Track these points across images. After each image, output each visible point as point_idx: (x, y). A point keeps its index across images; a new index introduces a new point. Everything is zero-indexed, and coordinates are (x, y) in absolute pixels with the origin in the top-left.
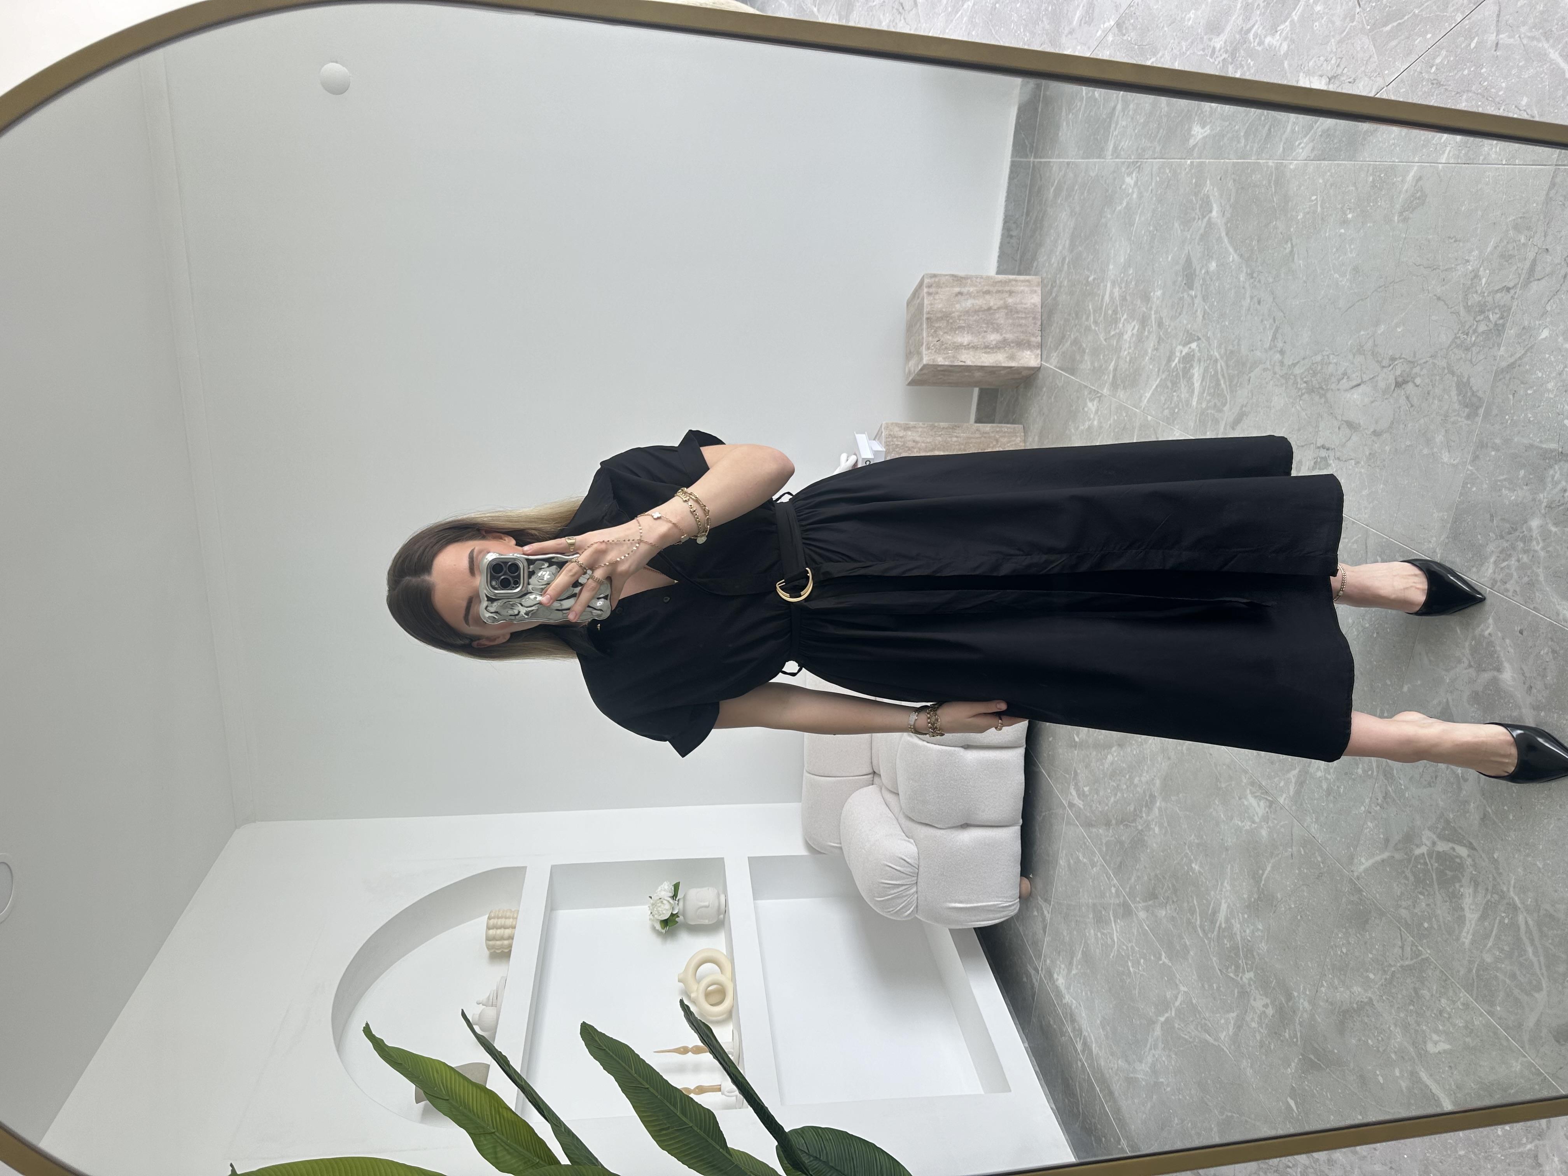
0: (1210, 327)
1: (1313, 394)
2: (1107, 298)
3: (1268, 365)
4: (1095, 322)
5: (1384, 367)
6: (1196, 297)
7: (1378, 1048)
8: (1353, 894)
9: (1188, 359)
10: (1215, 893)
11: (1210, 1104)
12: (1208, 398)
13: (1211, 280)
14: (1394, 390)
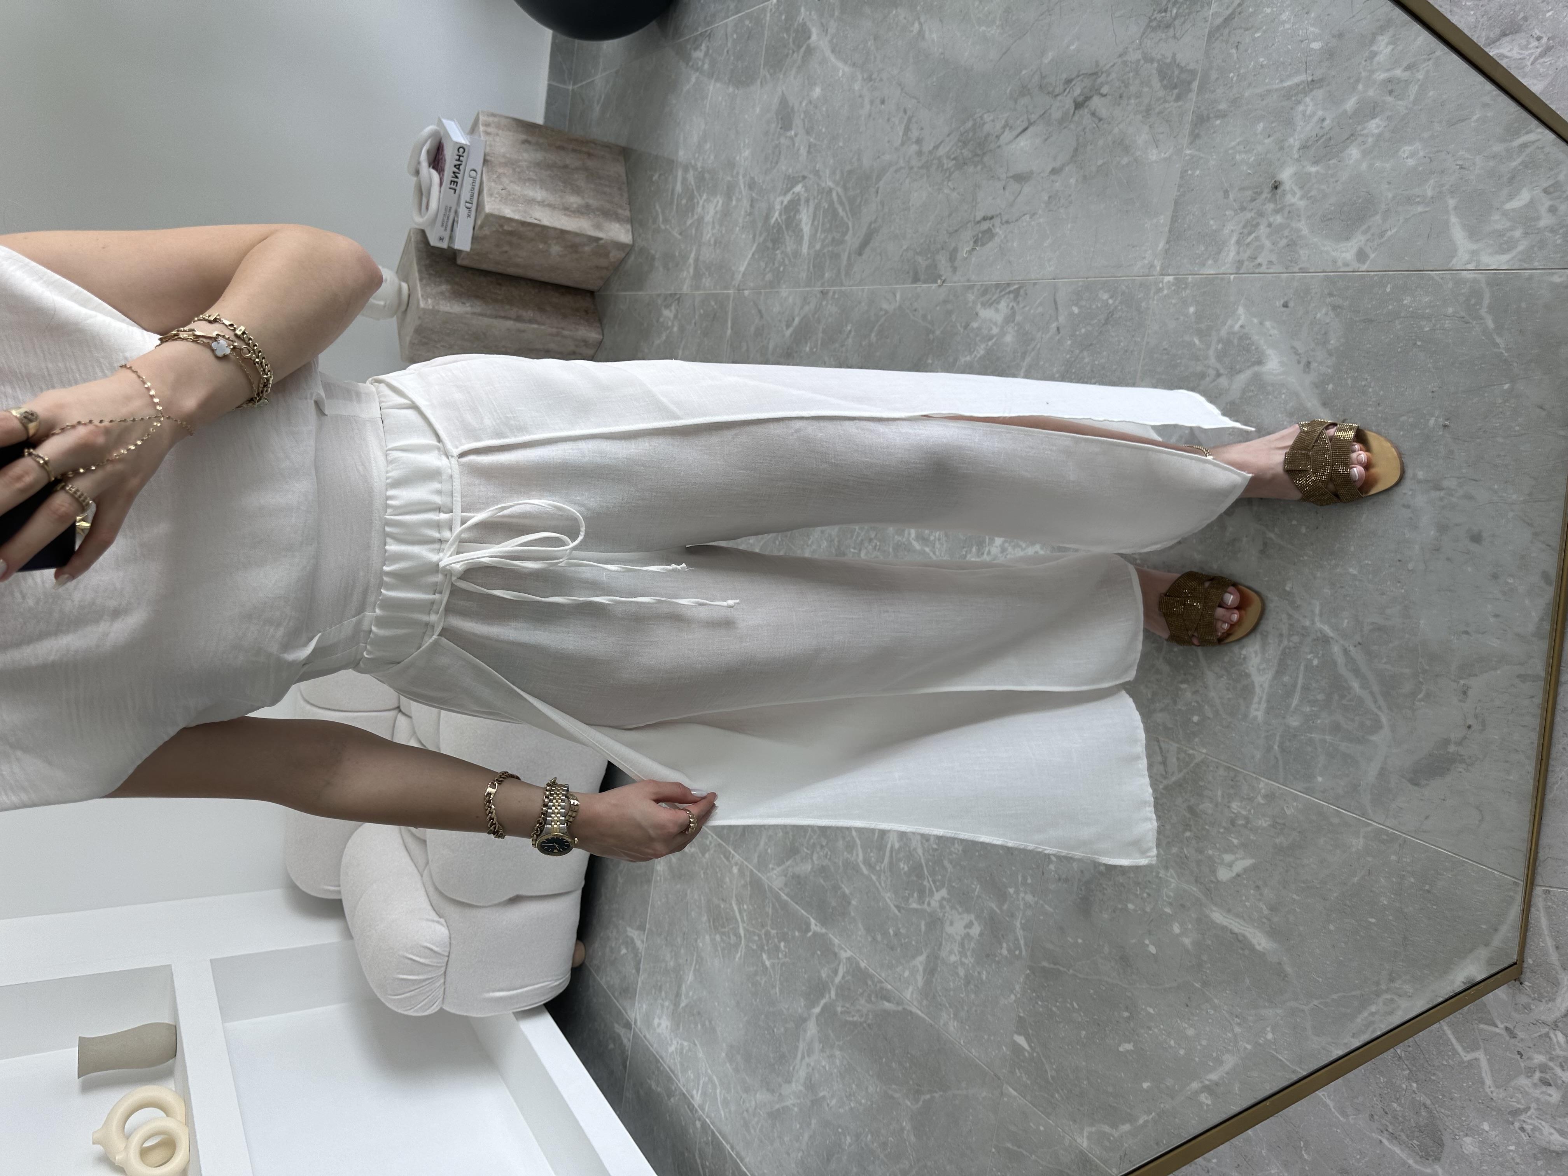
0: (819, 157)
1: (966, 167)
2: (679, 188)
3: (902, 163)
4: (666, 221)
5: (1058, 95)
6: (796, 135)
7: (1144, 909)
9: (792, 208)
11: (897, 1095)
12: (823, 236)
13: (816, 107)
14: (1074, 113)
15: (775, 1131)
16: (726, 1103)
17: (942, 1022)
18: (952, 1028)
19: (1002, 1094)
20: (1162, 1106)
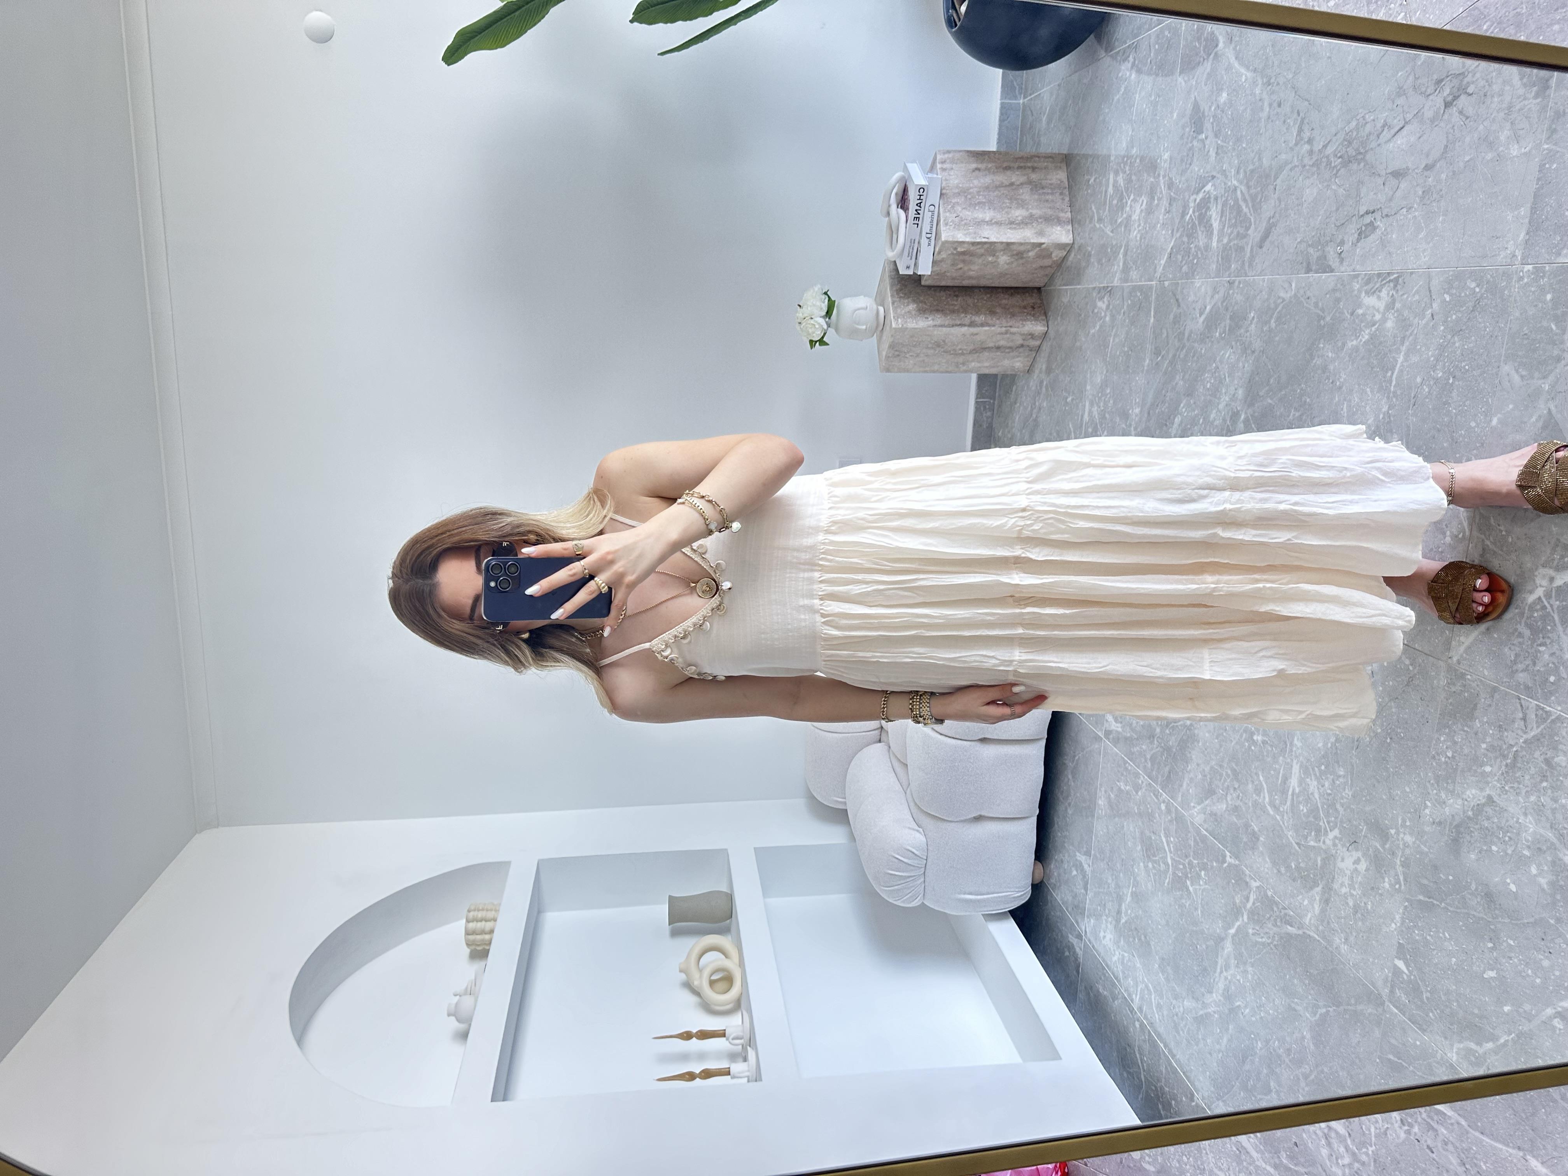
0: (1226, 158)
1: (1350, 164)
2: (1111, 190)
3: (1296, 162)
4: (1100, 220)
5: (1429, 95)
6: (1207, 138)
7: (1505, 851)
8: (1454, 684)
9: (1204, 206)
10: (1284, 757)
11: (1298, 1008)
12: (1229, 231)
13: (1223, 112)
14: (1444, 111)
15: (1200, 1033)
16: (1159, 1007)
17: (1335, 946)
18: (1343, 951)
19: (1384, 1010)
20: (1520, 1028)
